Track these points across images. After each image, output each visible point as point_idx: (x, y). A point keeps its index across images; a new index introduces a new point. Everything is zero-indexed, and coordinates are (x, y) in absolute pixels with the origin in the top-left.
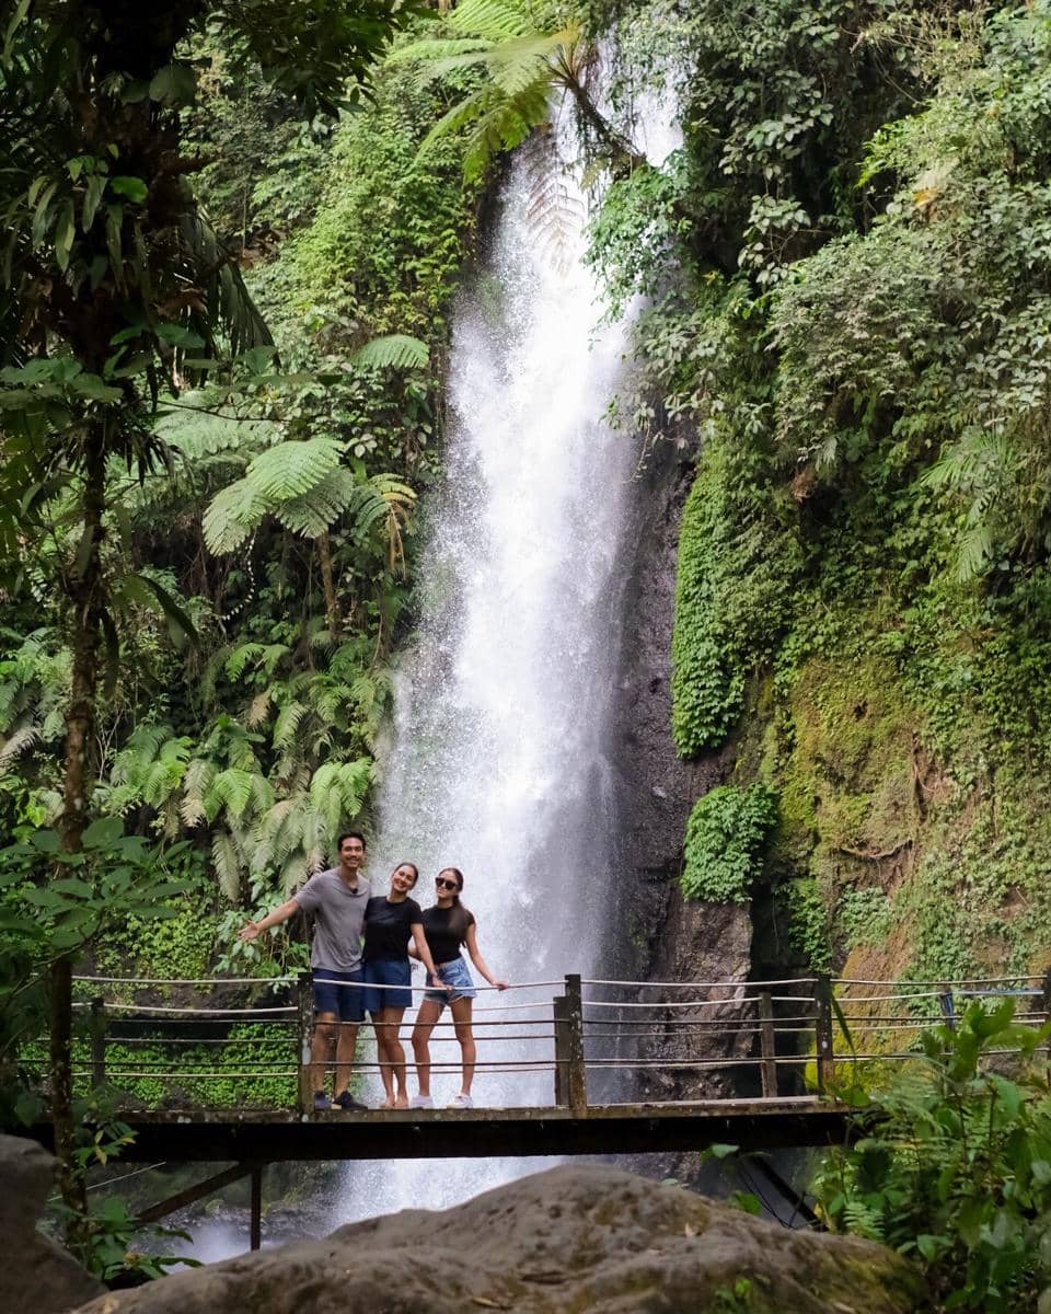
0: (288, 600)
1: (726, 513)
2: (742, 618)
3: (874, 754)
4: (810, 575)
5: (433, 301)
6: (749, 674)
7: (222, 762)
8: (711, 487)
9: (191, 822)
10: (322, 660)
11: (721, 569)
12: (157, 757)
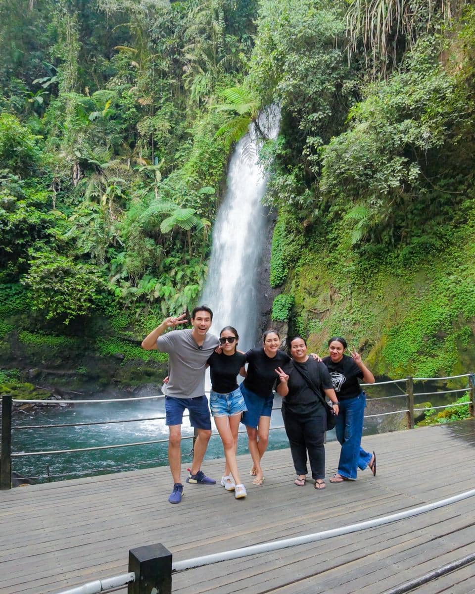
0: (181, 249)
1: (285, 231)
2: (289, 255)
3: (320, 288)
4: (306, 245)
5: (216, 180)
6: (289, 268)
7: (164, 285)
8: (281, 225)
9: (156, 297)
10: (188, 262)
11: (284, 243)
12: (149, 282)
